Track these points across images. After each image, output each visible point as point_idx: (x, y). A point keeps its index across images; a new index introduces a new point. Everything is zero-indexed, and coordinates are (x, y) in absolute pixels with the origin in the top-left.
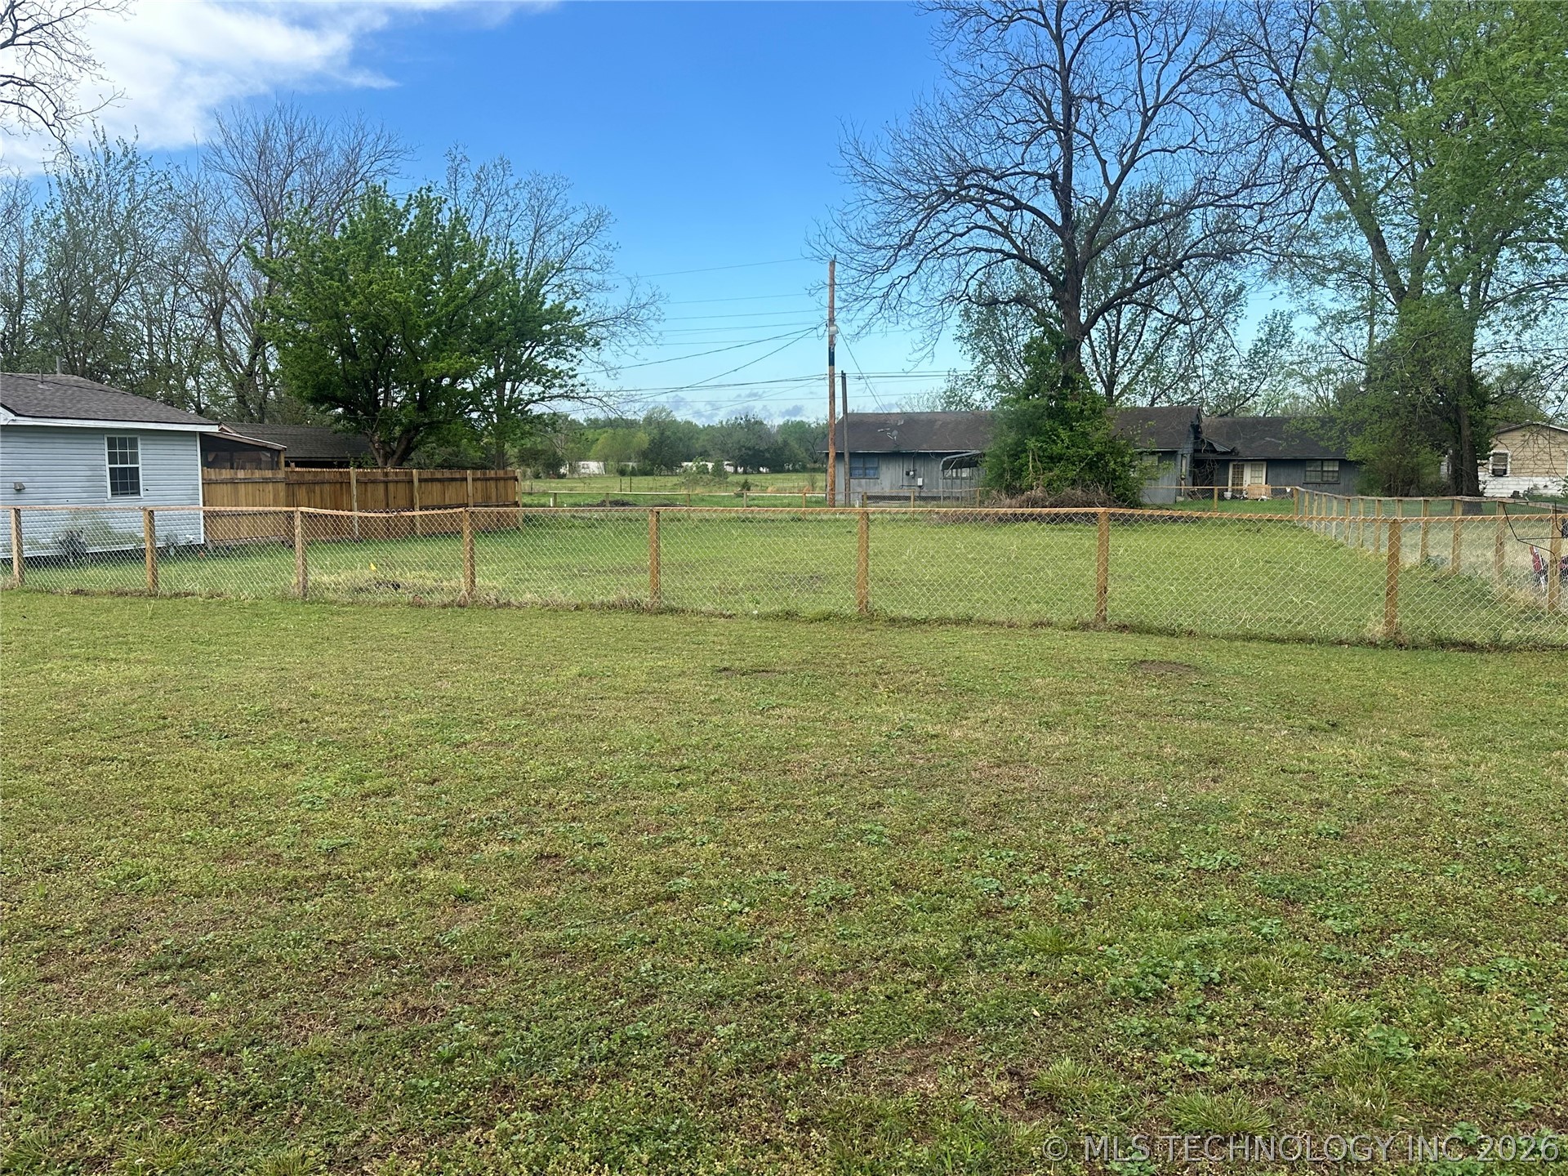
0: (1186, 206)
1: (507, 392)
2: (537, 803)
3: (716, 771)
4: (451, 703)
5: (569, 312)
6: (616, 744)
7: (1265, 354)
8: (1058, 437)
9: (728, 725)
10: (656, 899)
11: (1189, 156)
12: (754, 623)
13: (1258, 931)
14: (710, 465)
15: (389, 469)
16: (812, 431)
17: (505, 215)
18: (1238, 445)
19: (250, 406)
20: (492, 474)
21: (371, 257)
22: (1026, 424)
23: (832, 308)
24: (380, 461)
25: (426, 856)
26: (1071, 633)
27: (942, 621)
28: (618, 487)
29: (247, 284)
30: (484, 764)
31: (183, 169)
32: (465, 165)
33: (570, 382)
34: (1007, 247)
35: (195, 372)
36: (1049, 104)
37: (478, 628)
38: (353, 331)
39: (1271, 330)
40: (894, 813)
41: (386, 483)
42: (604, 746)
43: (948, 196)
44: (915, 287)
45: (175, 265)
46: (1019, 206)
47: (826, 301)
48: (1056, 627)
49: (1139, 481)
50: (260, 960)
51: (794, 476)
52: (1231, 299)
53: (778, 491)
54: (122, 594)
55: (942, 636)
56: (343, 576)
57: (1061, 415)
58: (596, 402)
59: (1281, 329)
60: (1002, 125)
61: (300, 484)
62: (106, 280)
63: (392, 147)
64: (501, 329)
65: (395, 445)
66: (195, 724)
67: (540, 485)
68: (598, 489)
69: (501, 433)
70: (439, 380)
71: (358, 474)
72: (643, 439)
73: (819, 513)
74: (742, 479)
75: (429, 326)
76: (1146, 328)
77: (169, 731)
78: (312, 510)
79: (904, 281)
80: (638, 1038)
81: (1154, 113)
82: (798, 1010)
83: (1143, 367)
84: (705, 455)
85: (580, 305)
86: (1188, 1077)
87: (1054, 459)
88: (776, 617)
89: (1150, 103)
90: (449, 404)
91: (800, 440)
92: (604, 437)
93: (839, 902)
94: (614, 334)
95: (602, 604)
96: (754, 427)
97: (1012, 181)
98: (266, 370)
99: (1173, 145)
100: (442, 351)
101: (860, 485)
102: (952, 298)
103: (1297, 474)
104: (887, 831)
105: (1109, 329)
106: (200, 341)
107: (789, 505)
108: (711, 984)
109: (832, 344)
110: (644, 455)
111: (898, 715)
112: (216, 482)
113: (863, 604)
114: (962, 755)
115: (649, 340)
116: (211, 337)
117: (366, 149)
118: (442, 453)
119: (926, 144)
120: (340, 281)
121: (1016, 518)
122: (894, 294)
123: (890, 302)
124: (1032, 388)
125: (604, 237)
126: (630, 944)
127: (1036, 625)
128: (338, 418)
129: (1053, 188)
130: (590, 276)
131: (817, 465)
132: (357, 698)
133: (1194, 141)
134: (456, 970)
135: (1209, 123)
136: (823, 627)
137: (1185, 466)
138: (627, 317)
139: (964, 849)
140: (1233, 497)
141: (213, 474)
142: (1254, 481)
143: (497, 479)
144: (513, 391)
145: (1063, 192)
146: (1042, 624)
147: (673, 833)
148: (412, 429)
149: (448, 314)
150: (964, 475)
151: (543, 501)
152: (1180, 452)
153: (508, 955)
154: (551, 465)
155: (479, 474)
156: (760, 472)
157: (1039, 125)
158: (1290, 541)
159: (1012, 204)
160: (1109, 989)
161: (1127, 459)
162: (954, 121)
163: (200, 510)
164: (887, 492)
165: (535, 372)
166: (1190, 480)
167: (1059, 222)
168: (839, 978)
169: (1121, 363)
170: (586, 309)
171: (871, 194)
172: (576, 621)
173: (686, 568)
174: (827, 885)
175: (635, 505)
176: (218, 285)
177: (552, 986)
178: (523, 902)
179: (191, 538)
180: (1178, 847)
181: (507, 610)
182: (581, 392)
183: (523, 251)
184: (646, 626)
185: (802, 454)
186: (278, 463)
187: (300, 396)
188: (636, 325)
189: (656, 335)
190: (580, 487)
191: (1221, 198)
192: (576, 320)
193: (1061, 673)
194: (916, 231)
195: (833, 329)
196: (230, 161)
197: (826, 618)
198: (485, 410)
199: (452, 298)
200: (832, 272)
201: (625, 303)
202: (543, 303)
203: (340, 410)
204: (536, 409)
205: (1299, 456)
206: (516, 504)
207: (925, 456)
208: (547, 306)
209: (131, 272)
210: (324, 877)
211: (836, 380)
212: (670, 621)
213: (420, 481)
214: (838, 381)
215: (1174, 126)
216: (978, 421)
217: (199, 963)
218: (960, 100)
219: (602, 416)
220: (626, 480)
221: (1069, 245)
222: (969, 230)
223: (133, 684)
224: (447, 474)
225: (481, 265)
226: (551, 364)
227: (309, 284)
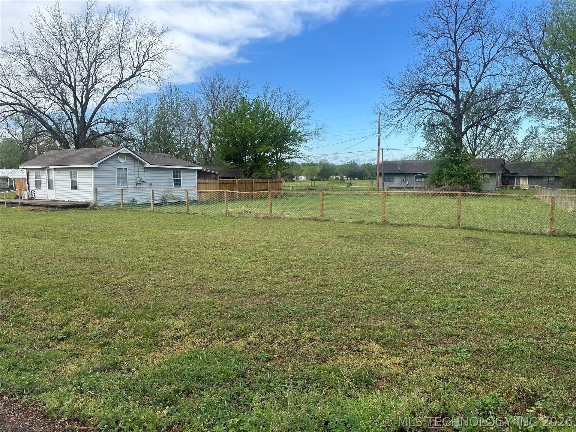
0: (498, 94)
1: (279, 156)
2: (292, 265)
3: (338, 260)
4: (269, 242)
5: (298, 132)
6: (312, 253)
7: (528, 140)
8: (454, 168)
9: (341, 249)
10: (322, 286)
11: (500, 77)
12: (350, 224)
13: (474, 299)
14: (339, 177)
15: (246, 179)
16: (372, 166)
17: (280, 103)
18: (518, 171)
19: (207, 162)
20: (274, 180)
21: (242, 118)
22: (443, 164)
23: (379, 129)
24: (243, 177)
25: (267, 275)
26: (448, 229)
27: (408, 225)
28: (311, 184)
29: (207, 127)
30: (279, 256)
31: (191, 94)
32: (269, 89)
33: (298, 153)
34: (437, 108)
35: (193, 151)
36: (452, 62)
37: (273, 224)
38: (237, 139)
39: (531, 132)
40: (384, 272)
41: (245, 183)
42: (309, 253)
43: (418, 92)
44: (406, 121)
45: (188, 121)
46: (441, 95)
47: (377, 126)
48: (444, 227)
49: (481, 183)
50: (234, 292)
51: (366, 181)
52: (516, 122)
53: (360, 186)
54: (179, 213)
55: (407, 229)
56: (236, 210)
57: (454, 161)
58: (305, 159)
59: (534, 132)
60: (436, 70)
61: (223, 184)
62: (170, 126)
63: (248, 84)
64: (278, 138)
65: (247, 172)
66: (207, 245)
67: (287, 184)
68: (304, 185)
69: (277, 168)
70: (260, 153)
71: (238, 181)
72: (318, 169)
73: (373, 193)
74: (349, 181)
75: (258, 138)
76: (486, 132)
77: (202, 246)
78: (229, 191)
79: (403, 119)
80: (319, 310)
81: (488, 64)
82: (355, 308)
83: (485, 145)
84: (337, 174)
85: (301, 130)
86: (446, 325)
87: (452, 176)
88: (357, 223)
89: (486, 61)
90: (263, 160)
91: (369, 169)
92: (307, 168)
93: (368, 289)
94: (311, 138)
95: (307, 218)
96: (353, 165)
97: (439, 87)
98: (212, 151)
99: (494, 73)
100: (261, 145)
101: (387, 184)
102: (419, 124)
103: (540, 181)
104: (382, 275)
105: (473, 132)
106: (195, 143)
107: (364, 190)
108: (335, 302)
109: (379, 139)
110: (319, 174)
111: (390, 249)
112: (201, 183)
113: (384, 219)
114: (406, 259)
115: (321, 139)
116: (197, 142)
117: (241, 85)
118: (260, 174)
119: (410, 76)
120: (234, 125)
121: (439, 195)
122: (399, 123)
123: (398, 126)
124: (445, 153)
125: (308, 109)
126: (316, 293)
127: (437, 227)
128: (232, 165)
129: (453, 89)
130: (305, 121)
131: (374, 177)
132: (245, 240)
133: (502, 72)
134: (277, 296)
135: (507, 66)
136: (371, 226)
137: (499, 178)
138: (315, 133)
139: (402, 280)
140: (516, 188)
141: (200, 181)
142: (524, 183)
143: (276, 182)
144: (280, 156)
145: (456, 90)
146: (439, 227)
147: (326, 273)
148: (252, 168)
149: (263, 134)
150: (423, 181)
151: (288, 188)
152: (497, 173)
153: (288, 294)
154: (290, 178)
155: (271, 181)
156: (355, 179)
157: (449, 69)
158: (532, 203)
159: (439, 94)
160: (432, 308)
161: (477, 176)
162: (420, 69)
163: (197, 191)
164: (396, 186)
165: (287, 150)
166: (501, 183)
167: (455, 100)
168: (366, 303)
169: (477, 144)
170: (302, 130)
171: (392, 93)
172: (300, 223)
173: (330, 209)
174: (365, 285)
175: (316, 190)
176: (199, 126)
177: (299, 300)
178: (291, 284)
179: (194, 198)
180: (461, 281)
181: (280, 219)
182: (301, 156)
183: (285, 114)
184: (319, 224)
185: (369, 174)
186: (217, 178)
187: (222, 158)
188: (318, 135)
189: (323, 138)
190: (299, 184)
191: (511, 90)
192: (300, 134)
193: (441, 240)
194: (407, 103)
195: (379, 135)
196: (203, 91)
197: (372, 223)
198: (272, 162)
199: (265, 129)
200: (380, 117)
201: (314, 128)
202: (290, 130)
203: (232, 162)
204: (287, 161)
205: (540, 175)
206: (281, 190)
207: (408, 175)
208: (291, 131)
209: (177, 123)
210: (245, 278)
211: (380, 151)
212: (326, 223)
213: (255, 183)
214: (381, 151)
215: (495, 67)
216: (428, 163)
217: (221, 292)
218: (422, 63)
219: (306, 162)
220: (313, 182)
221: (458, 107)
222: (425, 103)
223: (190, 235)
224: (262, 181)
225: (273, 119)
226: (292, 147)
227: (225, 126)
